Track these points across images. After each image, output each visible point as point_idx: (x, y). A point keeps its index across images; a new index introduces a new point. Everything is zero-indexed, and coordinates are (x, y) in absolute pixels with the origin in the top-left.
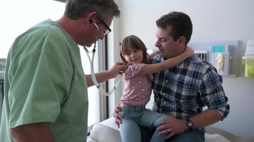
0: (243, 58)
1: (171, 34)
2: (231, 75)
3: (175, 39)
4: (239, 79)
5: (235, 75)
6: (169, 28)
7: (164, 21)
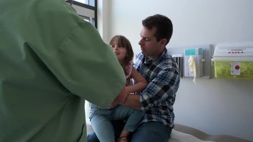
0: (212, 60)
1: (155, 35)
2: (204, 77)
3: (158, 41)
4: (211, 80)
5: (208, 77)
6: (154, 30)
7: (150, 22)
